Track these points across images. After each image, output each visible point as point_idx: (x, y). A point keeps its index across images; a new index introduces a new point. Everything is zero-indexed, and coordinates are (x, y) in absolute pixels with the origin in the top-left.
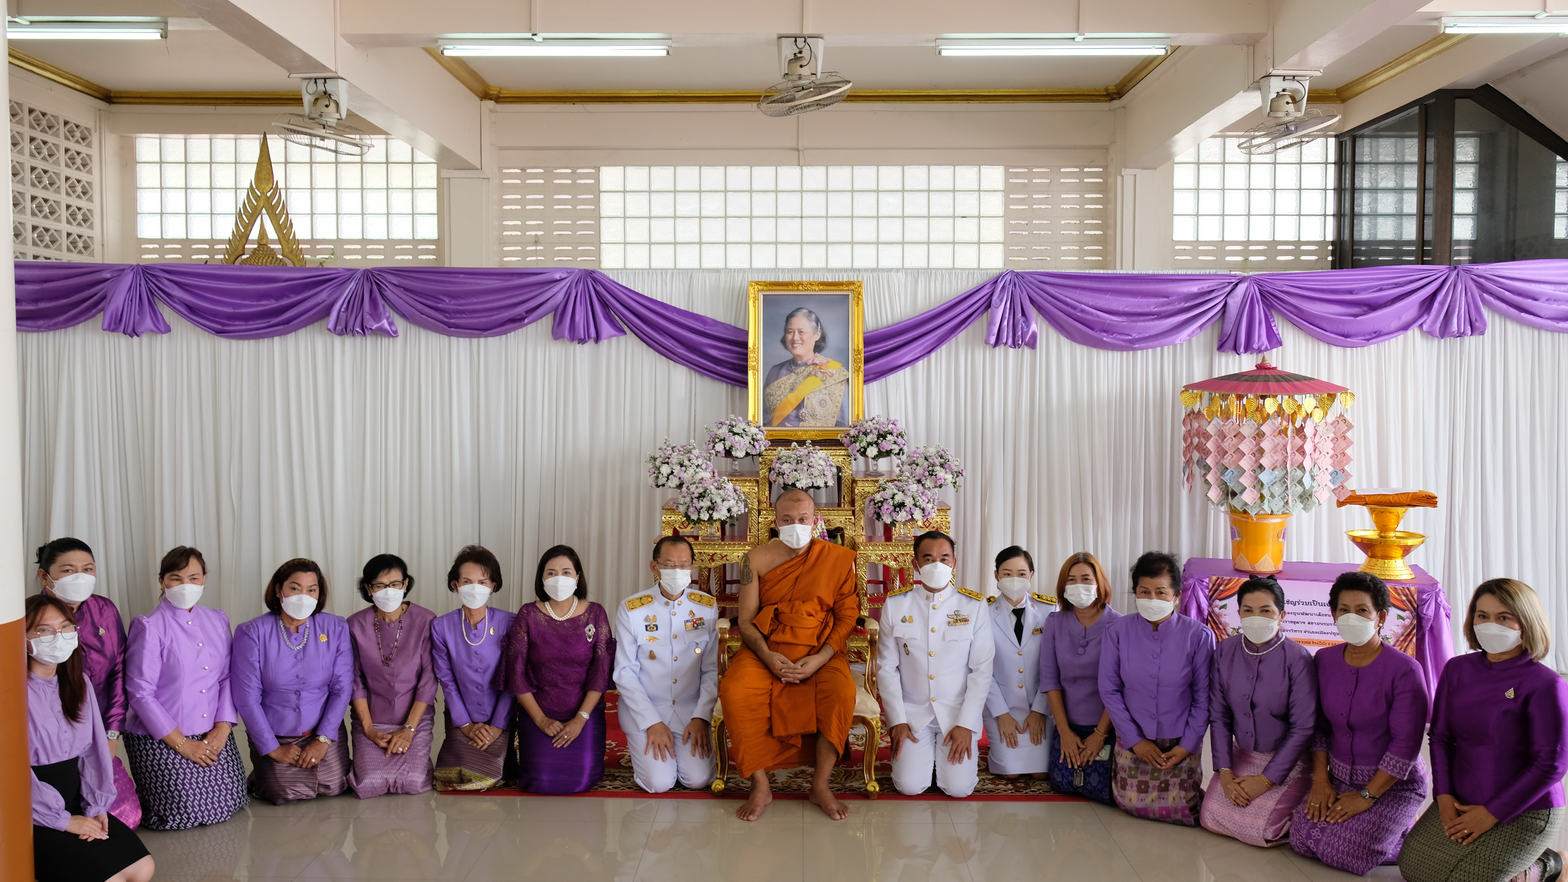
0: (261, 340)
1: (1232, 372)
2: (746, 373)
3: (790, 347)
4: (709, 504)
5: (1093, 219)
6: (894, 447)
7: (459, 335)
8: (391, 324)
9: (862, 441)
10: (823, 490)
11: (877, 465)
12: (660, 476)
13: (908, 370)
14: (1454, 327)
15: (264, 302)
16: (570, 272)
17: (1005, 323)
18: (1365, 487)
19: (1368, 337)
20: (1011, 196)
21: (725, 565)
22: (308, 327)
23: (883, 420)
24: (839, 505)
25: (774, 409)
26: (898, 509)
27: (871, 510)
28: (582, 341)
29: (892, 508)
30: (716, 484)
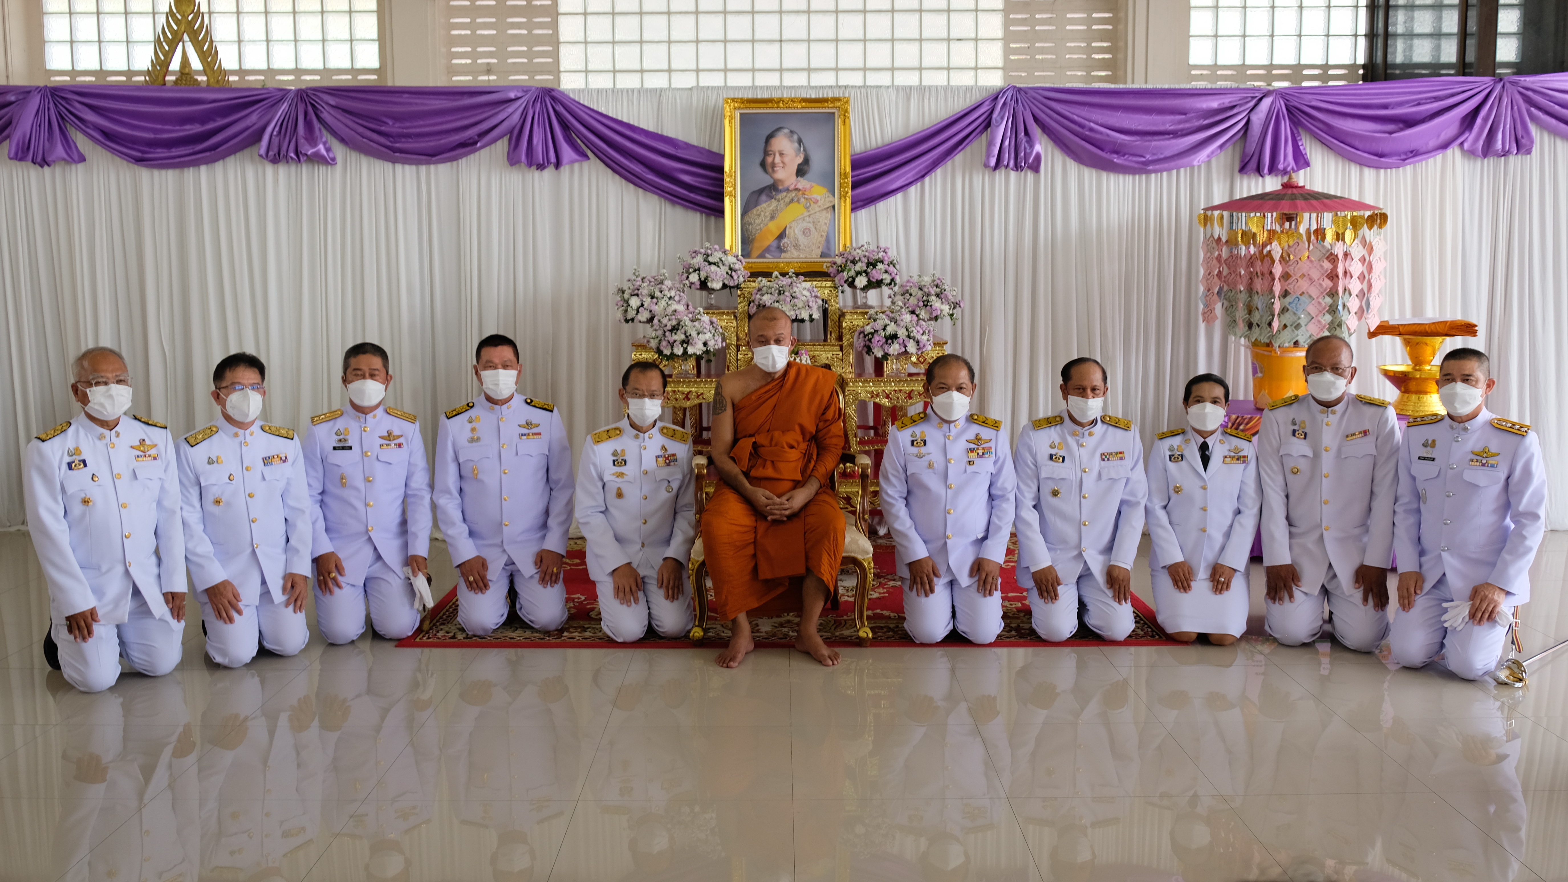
0: (186, 170)
1: (1253, 193)
2: (722, 201)
3: (770, 170)
4: (683, 337)
5: (1102, 41)
6: (885, 276)
7: (404, 162)
8: (328, 150)
9: (849, 270)
10: (808, 324)
11: (866, 297)
12: (629, 309)
13: (899, 196)
14: (1499, 145)
15: (187, 127)
16: (526, 90)
17: (1007, 143)
18: (1397, 317)
19: (1403, 157)
20: (1011, 16)
21: (700, 405)
22: (238, 155)
23: (873, 247)
24: (825, 340)
25: (753, 240)
26: (890, 341)
27: (859, 343)
28: (541, 167)
29: (884, 340)
30: (690, 316)
